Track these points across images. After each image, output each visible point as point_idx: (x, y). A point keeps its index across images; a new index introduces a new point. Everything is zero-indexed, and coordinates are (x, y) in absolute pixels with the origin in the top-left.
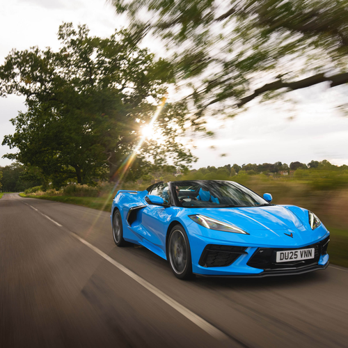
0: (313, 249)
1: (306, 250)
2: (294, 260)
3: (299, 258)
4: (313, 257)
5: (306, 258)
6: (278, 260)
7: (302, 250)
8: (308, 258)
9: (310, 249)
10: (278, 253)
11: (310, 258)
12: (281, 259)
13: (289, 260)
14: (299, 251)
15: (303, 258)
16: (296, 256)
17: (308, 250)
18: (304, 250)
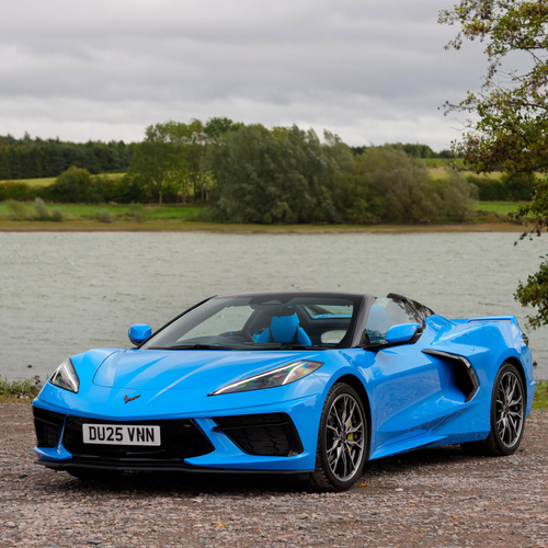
0: (157, 429)
1: (140, 427)
2: (115, 442)
3: (126, 441)
4: (157, 442)
5: (141, 443)
6: (86, 440)
7: (131, 427)
8: (145, 443)
9: (150, 427)
10: (86, 427)
11: (150, 443)
12: (91, 439)
13: (105, 442)
14: (125, 427)
15: (135, 443)
16: (119, 437)
17: (145, 427)
18: (136, 427)
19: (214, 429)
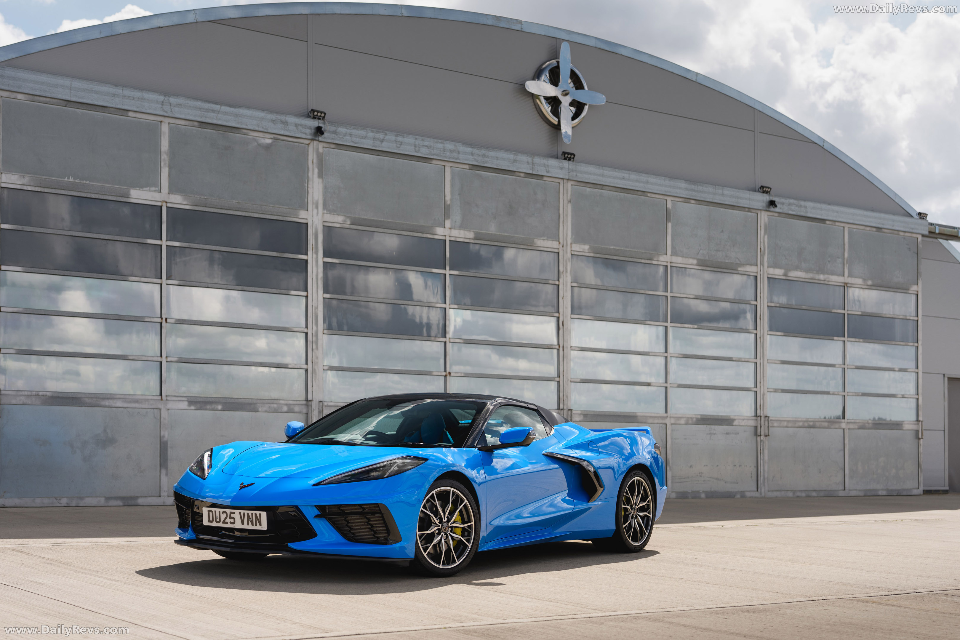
0: (264, 514)
1: (250, 512)
2: (230, 526)
3: (238, 525)
5: (251, 527)
6: (206, 522)
7: (242, 512)
9: (258, 513)
10: (205, 510)
12: (209, 521)
13: (222, 525)
14: (237, 512)
15: (245, 526)
16: (232, 520)
17: (254, 512)
18: (246, 512)
19: (317, 516)
